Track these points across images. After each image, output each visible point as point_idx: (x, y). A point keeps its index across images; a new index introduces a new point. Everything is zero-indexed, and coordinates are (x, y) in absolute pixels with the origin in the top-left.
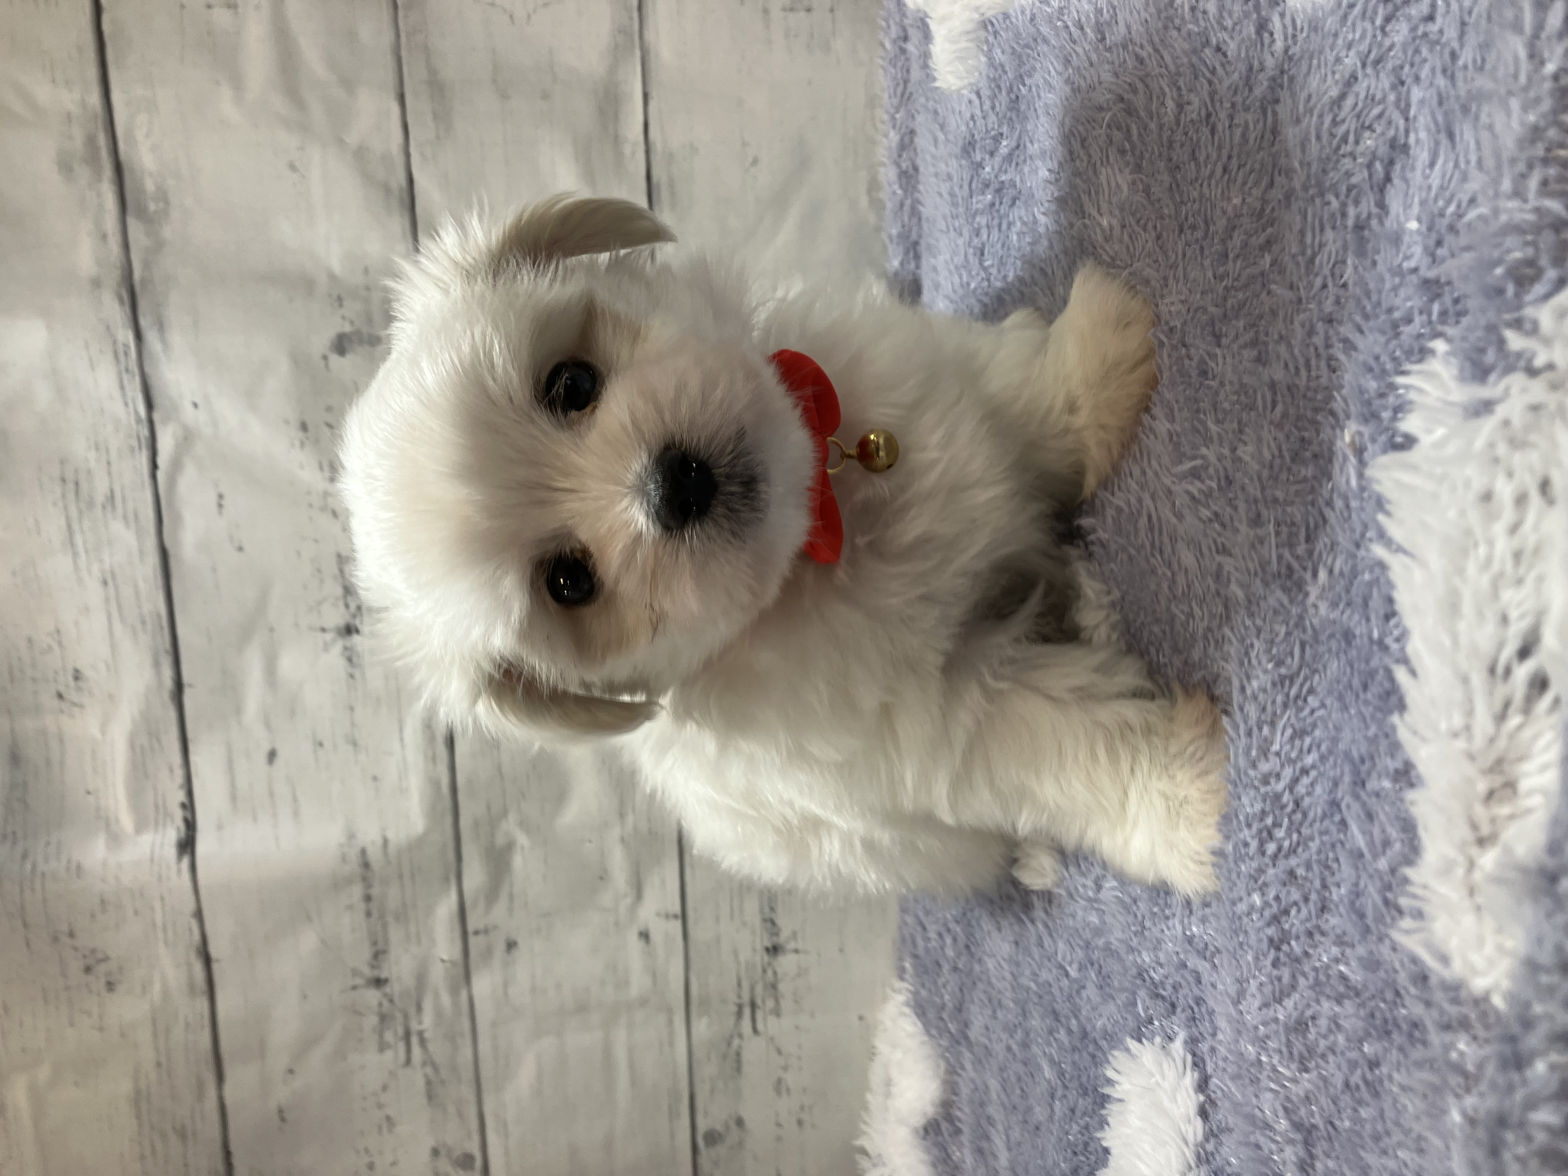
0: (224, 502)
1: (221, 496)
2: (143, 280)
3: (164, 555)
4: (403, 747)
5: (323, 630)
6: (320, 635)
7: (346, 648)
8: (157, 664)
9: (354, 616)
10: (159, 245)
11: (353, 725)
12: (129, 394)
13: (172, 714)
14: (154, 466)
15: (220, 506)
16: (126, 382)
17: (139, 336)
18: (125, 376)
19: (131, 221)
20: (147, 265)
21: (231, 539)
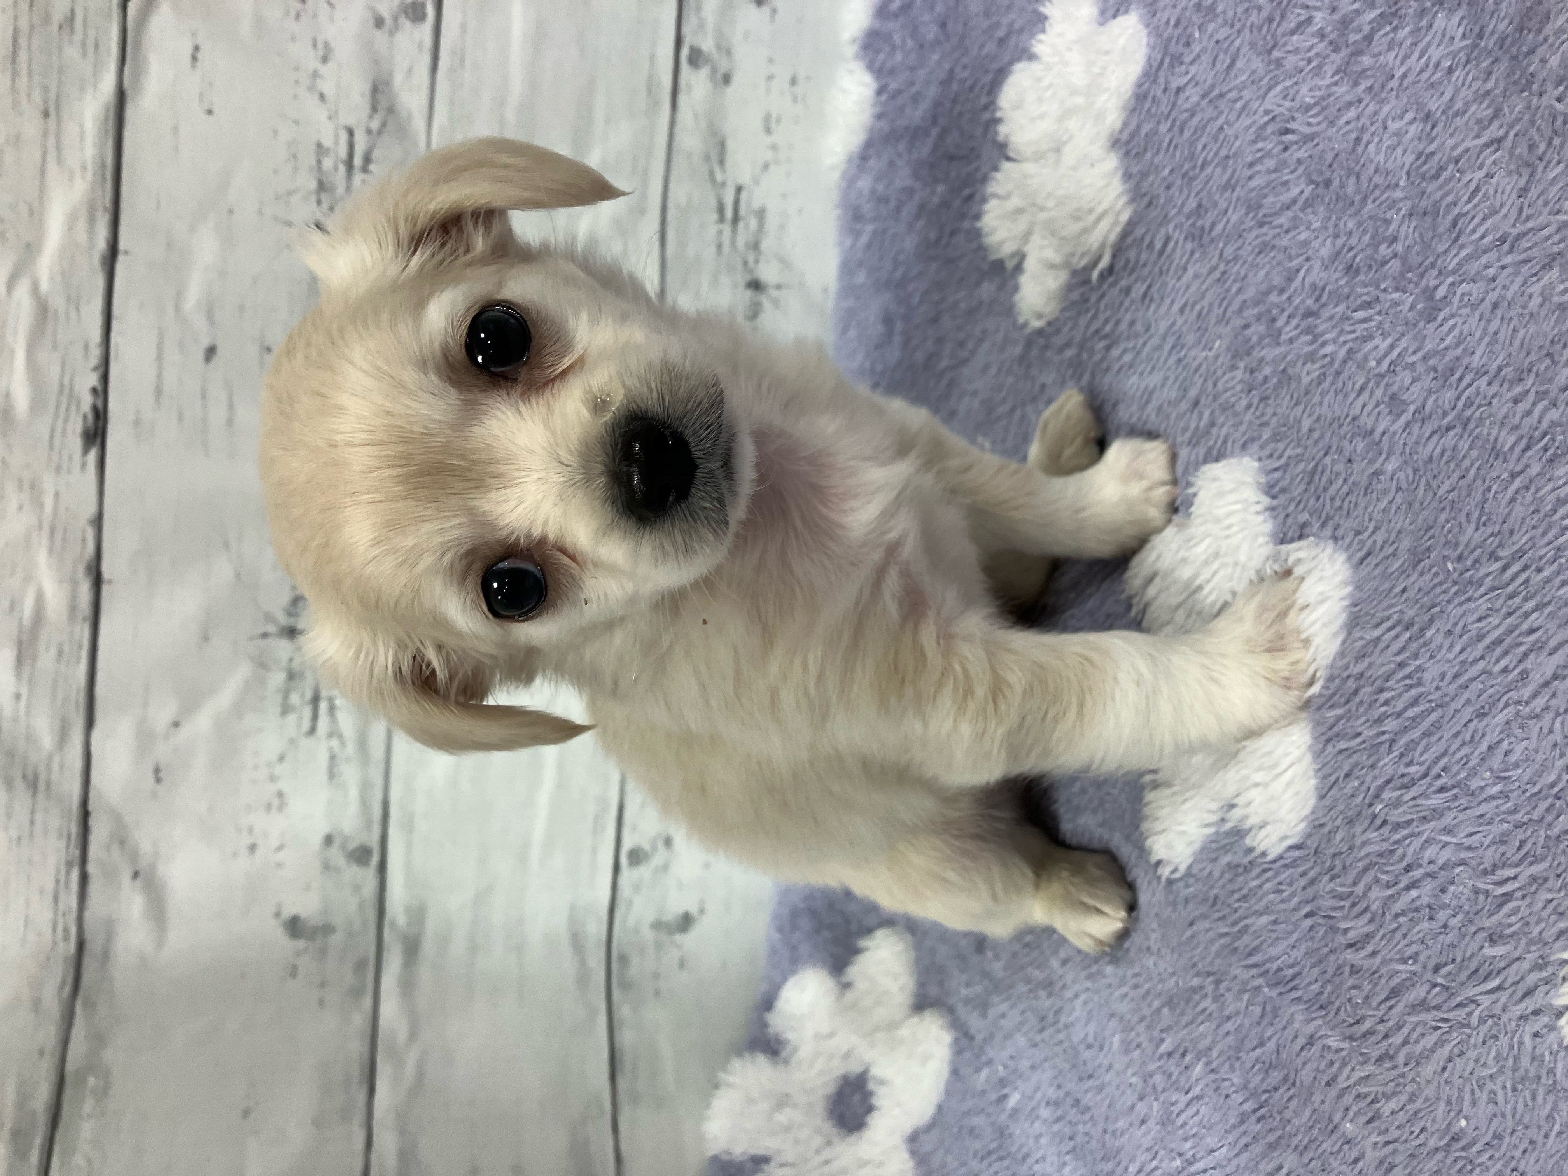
0: (199, 55)
1: (197, 48)
3: (121, 98)
8: (91, 220)
13: (100, 282)
15: (194, 58)
21: (201, 99)
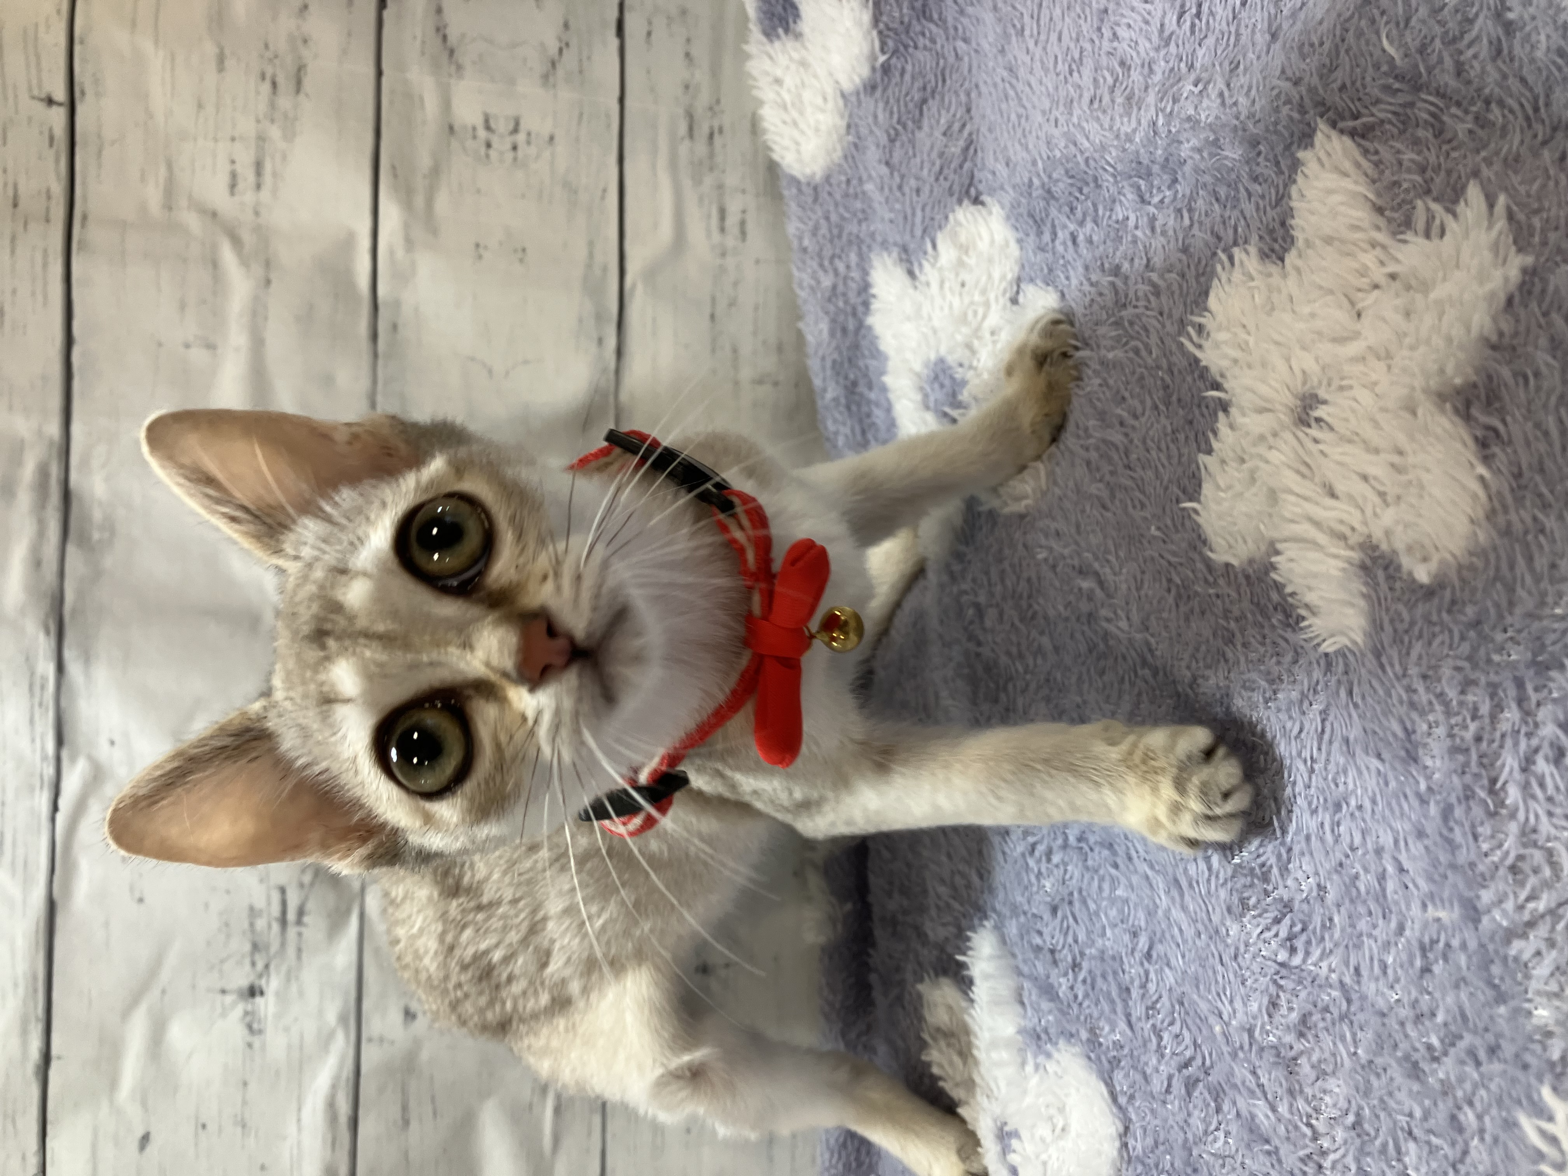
2: (74, 611)
4: (299, 1130)
5: (223, 992)
6: (219, 997)
7: (246, 1013)
9: (260, 976)
10: (96, 574)
11: (245, 1103)
12: (39, 729)
14: (55, 808)
16: (37, 717)
17: (60, 668)
18: (37, 711)
19: (71, 549)
20: (81, 594)
